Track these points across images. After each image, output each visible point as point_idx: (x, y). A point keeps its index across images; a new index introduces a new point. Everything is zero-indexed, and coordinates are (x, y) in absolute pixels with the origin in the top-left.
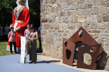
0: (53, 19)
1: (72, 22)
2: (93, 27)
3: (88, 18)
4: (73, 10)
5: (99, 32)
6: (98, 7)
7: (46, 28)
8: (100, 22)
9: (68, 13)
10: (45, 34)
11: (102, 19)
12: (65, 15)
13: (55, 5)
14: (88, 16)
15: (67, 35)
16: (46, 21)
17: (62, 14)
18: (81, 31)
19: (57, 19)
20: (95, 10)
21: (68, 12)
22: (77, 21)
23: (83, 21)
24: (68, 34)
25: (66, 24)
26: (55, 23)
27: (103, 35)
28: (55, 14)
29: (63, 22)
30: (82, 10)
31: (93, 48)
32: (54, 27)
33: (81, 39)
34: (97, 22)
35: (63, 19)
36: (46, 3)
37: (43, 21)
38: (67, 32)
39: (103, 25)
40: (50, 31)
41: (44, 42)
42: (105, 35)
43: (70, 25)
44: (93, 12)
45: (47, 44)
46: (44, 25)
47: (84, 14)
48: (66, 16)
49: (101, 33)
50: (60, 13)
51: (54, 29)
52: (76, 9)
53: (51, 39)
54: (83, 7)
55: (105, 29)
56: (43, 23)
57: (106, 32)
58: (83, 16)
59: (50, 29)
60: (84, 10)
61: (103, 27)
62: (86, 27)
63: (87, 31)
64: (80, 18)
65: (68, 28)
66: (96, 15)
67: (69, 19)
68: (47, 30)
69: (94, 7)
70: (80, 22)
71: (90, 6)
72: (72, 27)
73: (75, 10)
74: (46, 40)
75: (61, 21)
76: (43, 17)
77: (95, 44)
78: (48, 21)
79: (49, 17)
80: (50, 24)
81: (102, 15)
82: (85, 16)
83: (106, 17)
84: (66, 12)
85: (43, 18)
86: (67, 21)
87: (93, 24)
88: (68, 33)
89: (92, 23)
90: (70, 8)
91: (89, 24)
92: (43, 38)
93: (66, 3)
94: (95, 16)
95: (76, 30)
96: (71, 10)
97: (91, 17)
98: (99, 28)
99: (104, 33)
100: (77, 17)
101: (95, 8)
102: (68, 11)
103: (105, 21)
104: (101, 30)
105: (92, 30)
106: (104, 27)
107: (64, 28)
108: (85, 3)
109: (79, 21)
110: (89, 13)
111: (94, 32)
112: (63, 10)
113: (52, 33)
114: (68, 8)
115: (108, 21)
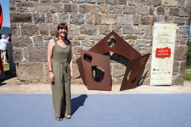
0: (46, 16)
1: (90, 23)
2: (127, 31)
4: (91, 4)
5: (135, 38)
6: (136, 4)
7: (28, 32)
8: (137, 25)
9: (82, 9)
10: (26, 44)
12: (76, 12)
14: (120, 15)
15: (79, 45)
17: (68, 9)
19: (58, 16)
20: (131, 8)
21: (83, 7)
22: (100, 21)
23: (111, 22)
24: (81, 43)
25: (79, 27)
26: (51, 24)
27: (141, 42)
28: (51, 8)
29: (71, 23)
30: (109, 5)
32: (49, 31)
34: (132, 25)
35: (71, 17)
37: (19, 20)
38: (80, 39)
39: (142, 28)
40: (40, 38)
41: (24, 59)
42: (144, 41)
43: (87, 28)
44: (128, 10)
45: (32, 63)
46: (20, 27)
47: (112, 11)
48: (79, 13)
49: (138, 39)
50: (63, 7)
51: (49, 35)
52: (98, 4)
53: (41, 52)
55: (143, 34)
56: (17, 24)
57: (145, 38)
58: (111, 15)
59: (40, 35)
60: (114, 6)
61: (141, 32)
64: (106, 17)
65: (82, 33)
66: (132, 15)
67: (84, 18)
68: (31, 38)
69: (130, 3)
70: (105, 24)
71: (123, 1)
72: (90, 31)
73: (96, 5)
74: (28, 56)
75: (68, 21)
76: (19, 12)
78: (33, 19)
79: (36, 12)
80: (38, 25)
81: (140, 16)
82: (114, 15)
83: (146, 19)
84: (78, 5)
85: (18, 14)
87: (127, 28)
88: (83, 41)
89: (126, 26)
91: (120, 28)
92: (19, 53)
96: (88, 4)
97: (124, 18)
98: (135, 32)
99: (141, 39)
100: (100, 15)
101: (130, 5)
102: (82, 4)
103: (144, 24)
104: (138, 35)
105: (125, 35)
106: (143, 32)
107: (74, 33)
109: (103, 22)
110: (121, 11)
111: (128, 38)
112: (71, 2)
113: (44, 41)
115: (149, 24)
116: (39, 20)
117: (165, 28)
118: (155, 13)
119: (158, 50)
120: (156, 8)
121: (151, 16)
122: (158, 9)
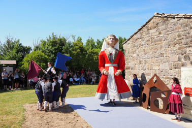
0: (134, 67)
1: (148, 69)
2: (166, 74)
3: (161, 65)
5: (170, 78)
6: (169, 55)
8: (172, 69)
11: (172, 66)
12: (143, 64)
13: (135, 55)
16: (129, 68)
17: (140, 63)
18: (155, 77)
19: (137, 66)
20: (166, 59)
21: (145, 61)
23: (157, 68)
25: (144, 71)
26: (135, 70)
28: (135, 62)
30: (156, 58)
31: (165, 93)
33: (156, 85)
34: (168, 69)
36: (129, 53)
37: (127, 69)
39: (174, 72)
43: (147, 72)
44: (165, 60)
46: (127, 71)
47: (157, 62)
54: (157, 55)
60: (158, 59)
62: (160, 73)
63: (161, 77)
64: (155, 66)
67: (146, 66)
69: (166, 56)
70: (154, 70)
71: (162, 55)
72: (148, 74)
73: (150, 59)
75: (140, 68)
77: (167, 90)
79: (131, 65)
81: (172, 63)
82: (158, 64)
83: (176, 65)
84: (143, 60)
85: (127, 66)
86: (145, 68)
87: (165, 72)
89: (165, 70)
90: (147, 57)
91: (162, 71)
93: (143, 53)
94: (167, 63)
95: (152, 76)
96: (147, 59)
97: (163, 65)
100: (152, 64)
102: (145, 59)
103: (175, 68)
104: (172, 76)
105: (164, 76)
106: (175, 74)
108: (158, 52)
109: (153, 68)
110: (162, 61)
111: (166, 78)
112: (141, 59)
114: (144, 57)
115: (179, 68)
116: (132, 69)
117: (190, 71)
118: (183, 60)
119: (185, 89)
120: (183, 56)
121: (180, 62)
122: (184, 56)
